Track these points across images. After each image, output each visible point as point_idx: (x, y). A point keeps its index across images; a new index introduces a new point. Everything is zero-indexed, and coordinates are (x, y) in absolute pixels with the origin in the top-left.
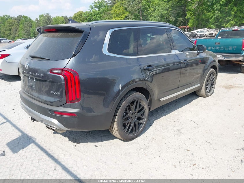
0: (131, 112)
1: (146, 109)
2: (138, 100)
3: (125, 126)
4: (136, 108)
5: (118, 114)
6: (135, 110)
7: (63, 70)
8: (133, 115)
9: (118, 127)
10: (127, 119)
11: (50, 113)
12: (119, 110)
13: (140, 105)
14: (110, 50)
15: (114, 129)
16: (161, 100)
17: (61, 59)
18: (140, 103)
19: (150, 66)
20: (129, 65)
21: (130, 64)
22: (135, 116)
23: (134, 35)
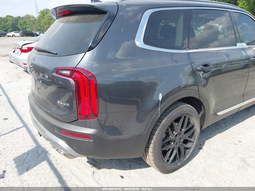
0: (174, 132)
1: (197, 128)
2: (186, 115)
3: (164, 153)
4: (182, 127)
5: (155, 137)
6: (181, 130)
7: (73, 71)
8: (177, 137)
9: (155, 155)
10: (169, 143)
11: (56, 131)
12: (157, 131)
13: (189, 123)
14: (146, 41)
15: (148, 157)
16: (219, 114)
17: (72, 53)
18: (189, 119)
19: (206, 65)
20: (175, 64)
21: (177, 61)
22: (181, 139)
23: (184, 19)
